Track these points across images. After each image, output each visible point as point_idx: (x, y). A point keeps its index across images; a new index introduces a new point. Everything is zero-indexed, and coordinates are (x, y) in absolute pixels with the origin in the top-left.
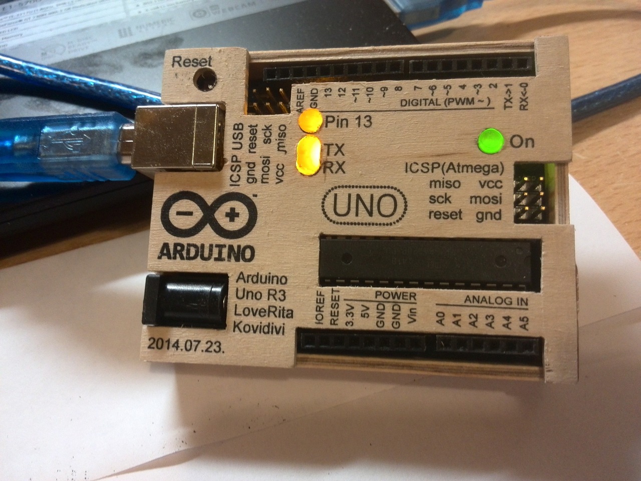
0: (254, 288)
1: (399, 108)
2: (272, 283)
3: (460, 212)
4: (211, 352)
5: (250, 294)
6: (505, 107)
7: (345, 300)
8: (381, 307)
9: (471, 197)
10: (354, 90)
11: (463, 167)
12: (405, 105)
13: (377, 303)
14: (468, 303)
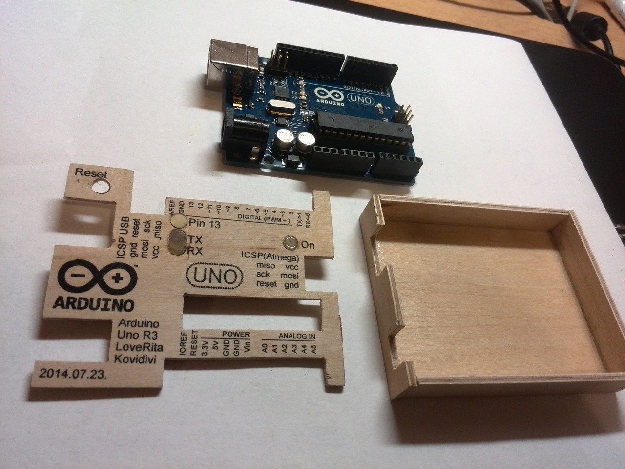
0: (133, 330)
1: (237, 218)
2: (147, 327)
3: (275, 283)
4: (95, 378)
5: (129, 335)
6: (298, 225)
7: (202, 338)
8: (226, 342)
9: (282, 274)
10: (208, 205)
11: (276, 256)
12: (241, 218)
13: (224, 340)
14: (281, 338)
